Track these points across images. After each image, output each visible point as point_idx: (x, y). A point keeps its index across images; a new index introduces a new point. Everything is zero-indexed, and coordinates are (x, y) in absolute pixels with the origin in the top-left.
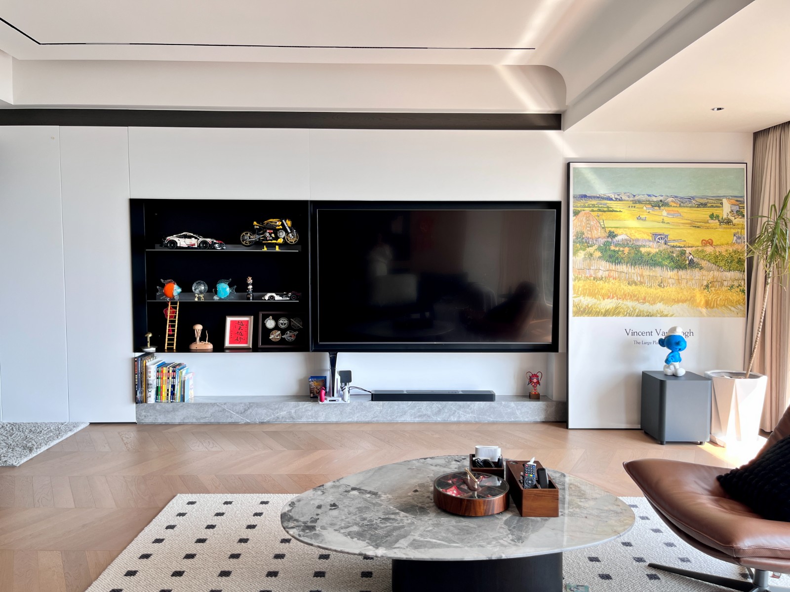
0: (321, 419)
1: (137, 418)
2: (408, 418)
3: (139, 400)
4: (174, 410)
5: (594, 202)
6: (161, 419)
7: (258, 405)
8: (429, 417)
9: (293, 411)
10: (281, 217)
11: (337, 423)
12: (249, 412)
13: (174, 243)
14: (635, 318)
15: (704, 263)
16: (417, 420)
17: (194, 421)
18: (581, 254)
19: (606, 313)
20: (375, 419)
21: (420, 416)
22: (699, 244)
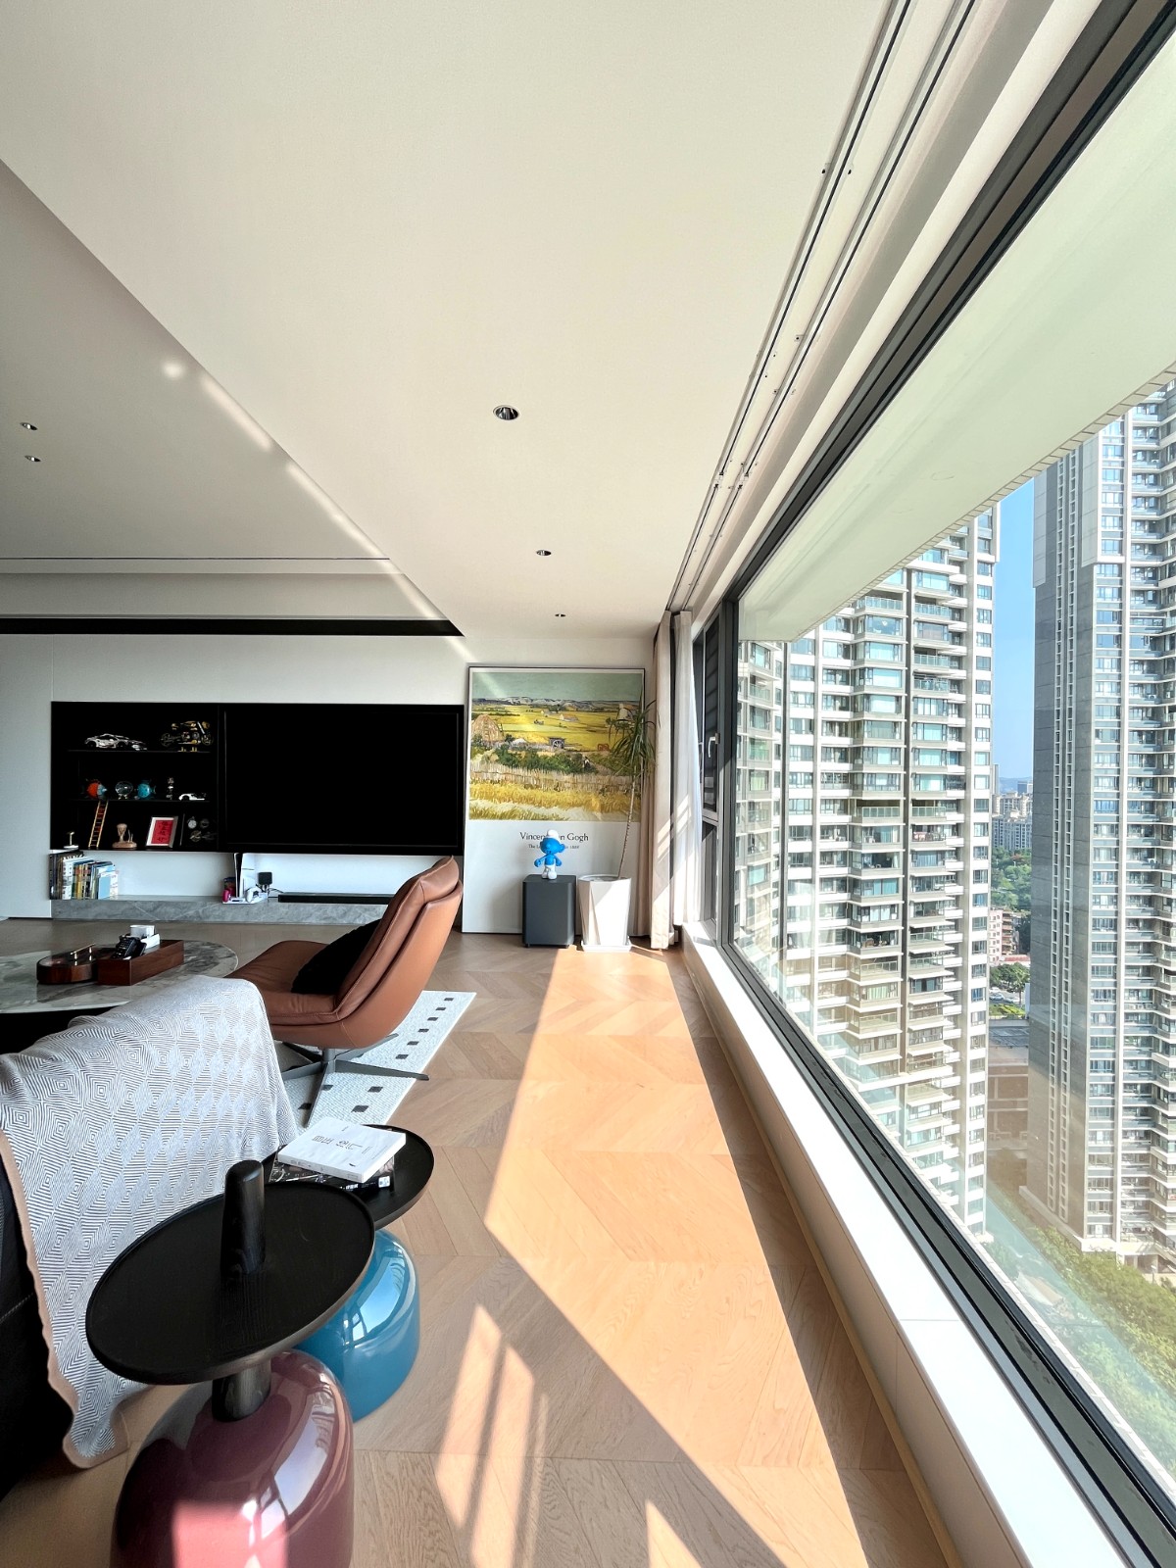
0: (228, 919)
1: (53, 914)
2: (313, 921)
3: (55, 897)
4: (87, 907)
5: (493, 706)
6: (75, 916)
7: (167, 903)
8: (334, 919)
9: (200, 911)
10: (197, 719)
11: (245, 924)
12: (158, 910)
13: (94, 743)
14: (530, 821)
15: (600, 768)
16: (323, 922)
17: (106, 918)
18: (479, 757)
19: (503, 816)
20: (282, 920)
21: (325, 919)
22: (595, 748)
